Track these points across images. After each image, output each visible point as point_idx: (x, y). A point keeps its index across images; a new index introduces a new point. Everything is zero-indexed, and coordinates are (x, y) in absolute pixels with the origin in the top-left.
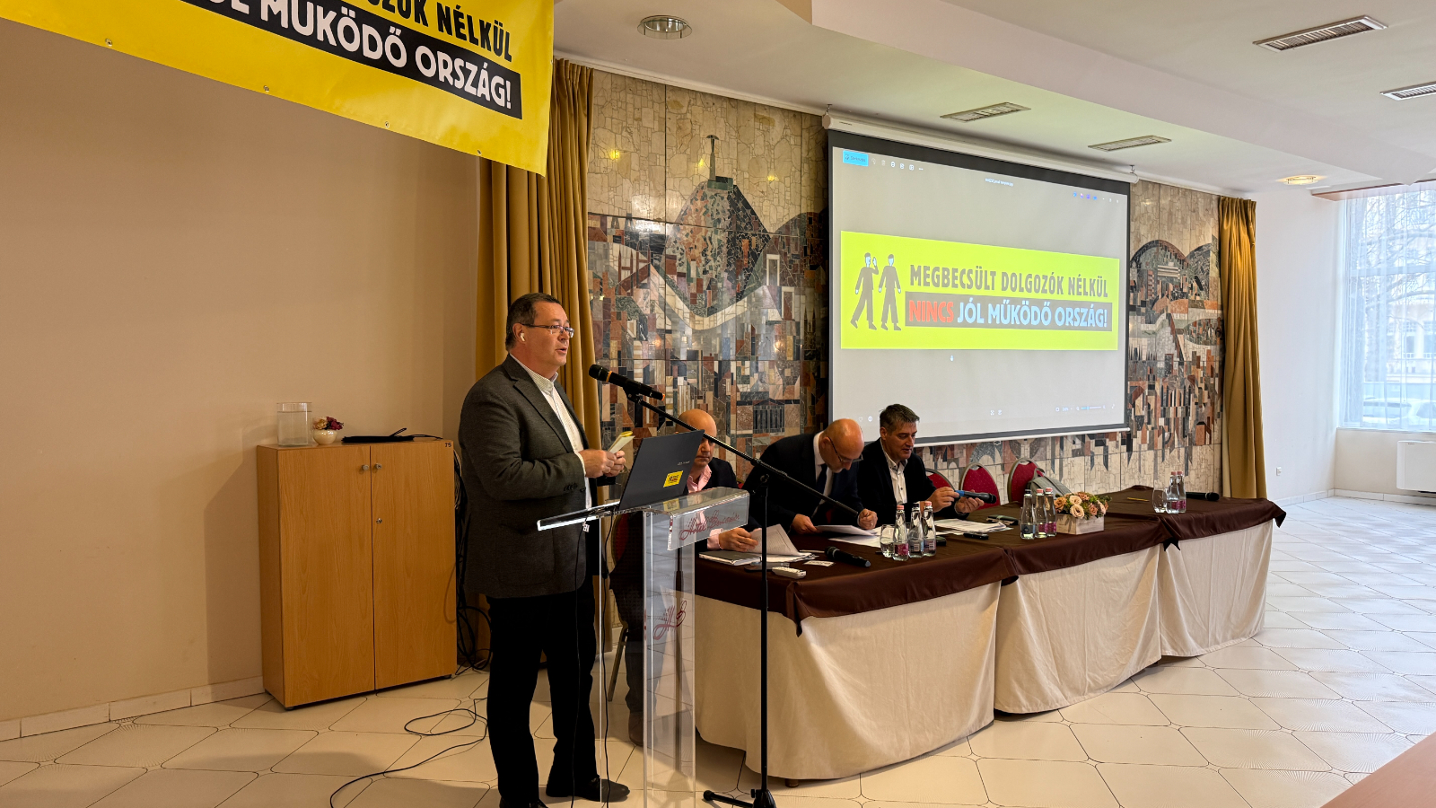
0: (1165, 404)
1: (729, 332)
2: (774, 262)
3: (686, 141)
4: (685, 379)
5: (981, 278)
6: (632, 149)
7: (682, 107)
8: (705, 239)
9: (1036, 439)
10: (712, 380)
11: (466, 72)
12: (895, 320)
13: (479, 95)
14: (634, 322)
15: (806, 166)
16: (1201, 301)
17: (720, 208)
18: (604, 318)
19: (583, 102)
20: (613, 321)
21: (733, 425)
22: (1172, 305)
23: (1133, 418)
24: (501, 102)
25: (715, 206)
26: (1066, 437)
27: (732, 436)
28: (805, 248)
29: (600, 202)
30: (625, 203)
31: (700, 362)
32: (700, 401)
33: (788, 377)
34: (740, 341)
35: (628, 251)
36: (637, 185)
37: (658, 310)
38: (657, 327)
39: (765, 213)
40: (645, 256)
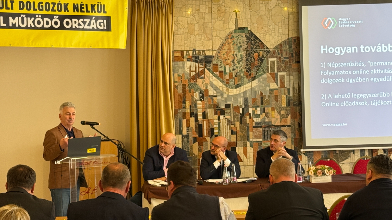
1: (248, 95)
2: (273, 62)
3: (222, 15)
4: (224, 116)
6: (195, 22)
7: (220, 1)
8: (233, 55)
10: (239, 117)
13: (92, 28)
14: (198, 93)
17: (241, 41)
18: (183, 92)
20: (187, 93)
21: (251, 137)
24: (102, 28)
25: (239, 41)
27: (251, 142)
29: (180, 46)
30: (192, 45)
31: (232, 109)
32: (233, 126)
33: (283, 115)
34: (254, 99)
35: (193, 64)
36: (198, 37)
37: (209, 87)
38: (209, 94)
39: (267, 40)
40: (203, 65)
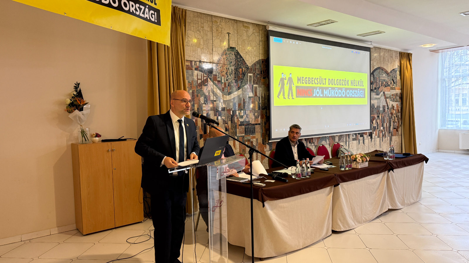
0: (383, 122)
1: (236, 101)
2: (250, 76)
3: (219, 34)
4: (221, 117)
5: (321, 80)
6: (201, 38)
7: (218, 23)
8: (227, 69)
9: (340, 135)
10: (230, 117)
11: (140, 9)
12: (292, 96)
13: (145, 17)
14: (203, 98)
15: (261, 43)
16: (394, 87)
17: (232, 58)
19: (183, 21)
20: (196, 97)
21: (238, 133)
22: (385, 89)
23: (372, 127)
24: (153, 20)
25: (230, 57)
26: (350, 134)
27: (237, 136)
28: (261, 71)
29: (190, 56)
30: (198, 57)
31: (226, 111)
32: (226, 125)
33: (256, 116)
34: (240, 104)
35: (200, 73)
36: (203, 50)
37: (211, 93)
38: (211, 100)
39: (247, 59)
40: (206, 75)
